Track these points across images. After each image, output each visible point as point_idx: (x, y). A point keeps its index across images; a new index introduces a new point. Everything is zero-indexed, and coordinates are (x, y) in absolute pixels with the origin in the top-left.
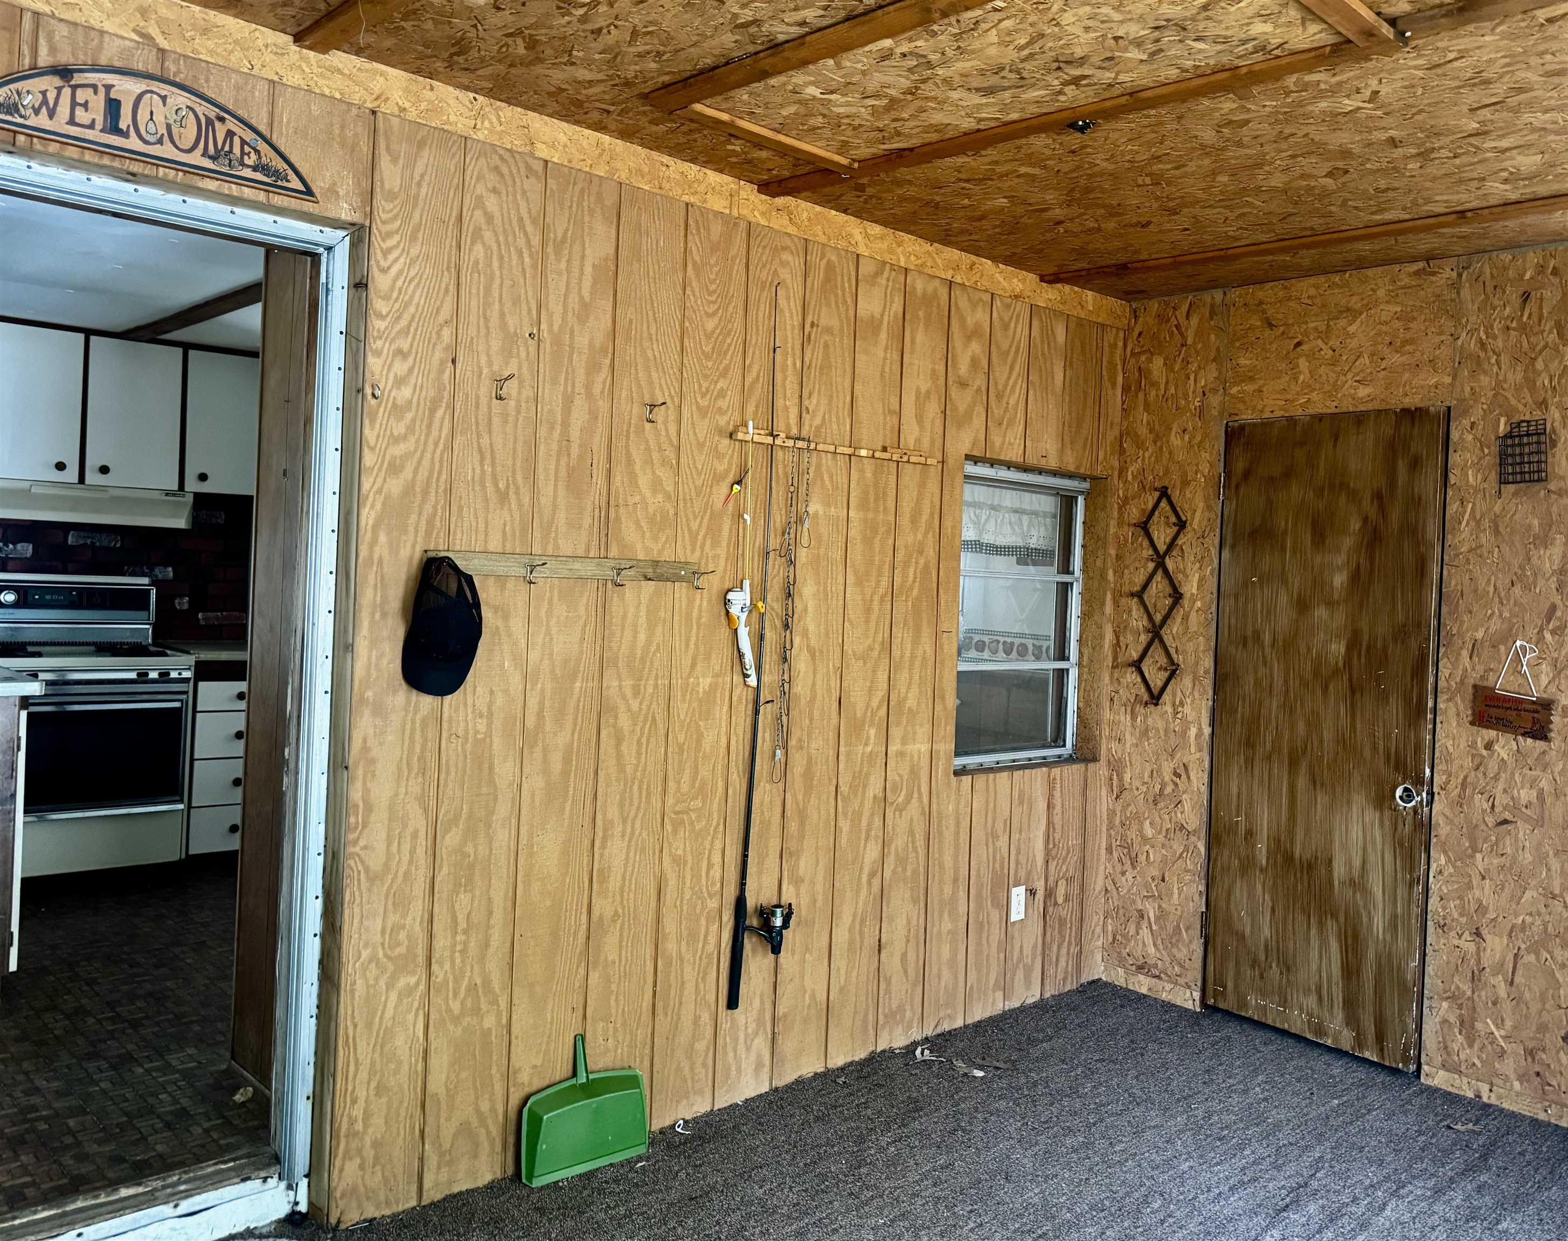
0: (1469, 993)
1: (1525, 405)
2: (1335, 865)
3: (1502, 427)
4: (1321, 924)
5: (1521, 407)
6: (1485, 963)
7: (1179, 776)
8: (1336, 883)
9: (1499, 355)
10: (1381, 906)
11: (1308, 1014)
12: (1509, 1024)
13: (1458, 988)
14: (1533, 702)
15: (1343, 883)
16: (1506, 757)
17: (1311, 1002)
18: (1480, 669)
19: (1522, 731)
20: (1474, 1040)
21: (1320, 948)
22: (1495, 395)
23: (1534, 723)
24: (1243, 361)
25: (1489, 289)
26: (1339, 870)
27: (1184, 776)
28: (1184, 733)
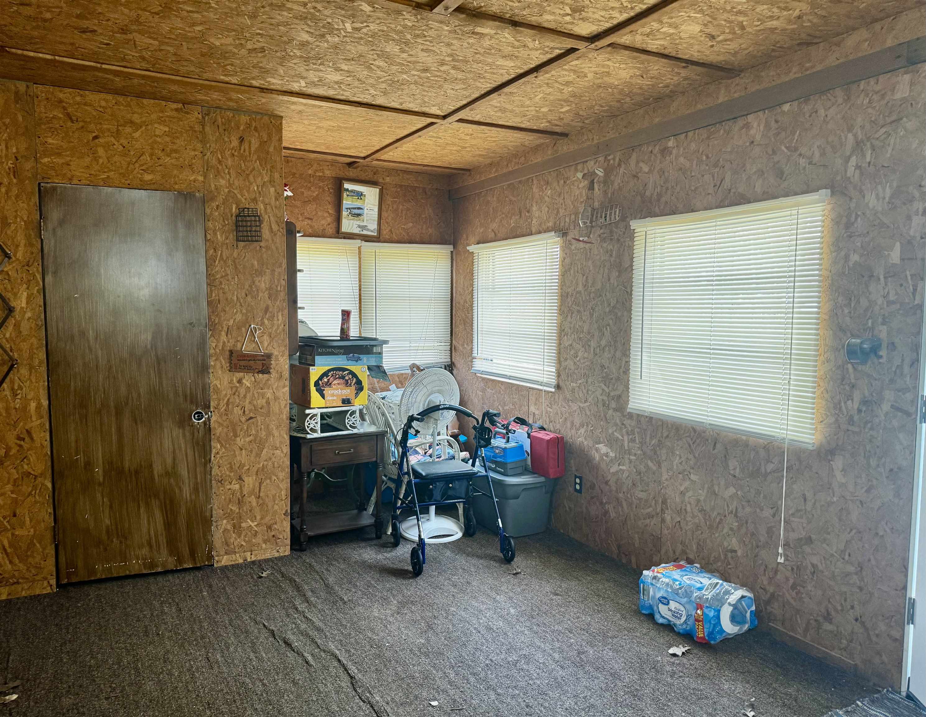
0: (237, 511)
1: (246, 199)
2: (154, 466)
3: (234, 209)
4: (147, 504)
5: (243, 201)
6: (245, 493)
7: (23, 439)
8: (156, 477)
9: (229, 169)
10: (187, 481)
11: (143, 559)
12: (258, 518)
13: (231, 510)
14: (262, 356)
15: (160, 476)
16: (249, 385)
17: (145, 551)
18: (232, 341)
19: (257, 370)
20: (241, 534)
21: (148, 517)
22: (229, 192)
23: (263, 366)
24: (50, 140)
25: (221, 130)
26: (158, 469)
27: (27, 439)
28: (25, 408)
